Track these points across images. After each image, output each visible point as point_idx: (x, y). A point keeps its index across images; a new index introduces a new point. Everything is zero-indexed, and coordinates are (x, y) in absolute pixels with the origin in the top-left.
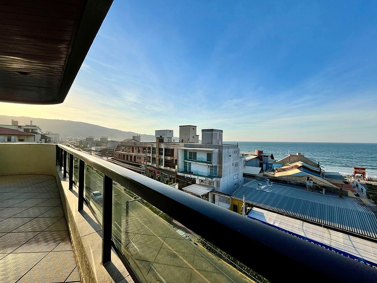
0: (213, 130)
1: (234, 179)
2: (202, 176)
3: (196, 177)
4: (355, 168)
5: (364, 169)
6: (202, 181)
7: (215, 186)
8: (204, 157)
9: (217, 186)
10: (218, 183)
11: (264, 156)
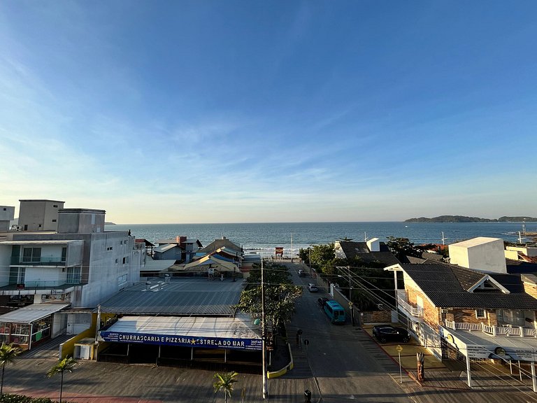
0: (80, 210)
1: (117, 283)
2: (45, 288)
3: (32, 292)
4: (277, 248)
5: (282, 248)
6: (47, 297)
7: (72, 300)
8: (57, 255)
9: (77, 300)
10: (78, 295)
11: (188, 244)
